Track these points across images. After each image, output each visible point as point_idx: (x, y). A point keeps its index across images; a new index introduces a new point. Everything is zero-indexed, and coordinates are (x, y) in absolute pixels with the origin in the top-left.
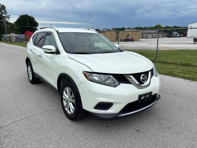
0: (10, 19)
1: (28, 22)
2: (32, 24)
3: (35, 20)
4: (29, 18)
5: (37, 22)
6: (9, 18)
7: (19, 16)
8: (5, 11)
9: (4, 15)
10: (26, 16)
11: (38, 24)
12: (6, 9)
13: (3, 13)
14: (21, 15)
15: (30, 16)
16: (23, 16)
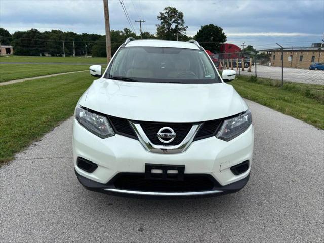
0: (186, 32)
1: (211, 36)
2: (217, 39)
3: (222, 32)
4: (214, 29)
5: (225, 35)
6: (185, 30)
7: (202, 27)
8: (182, 21)
9: (180, 27)
10: (211, 26)
11: (226, 38)
12: (184, 18)
13: (180, 23)
14: (204, 25)
15: (217, 27)
16: (206, 26)
